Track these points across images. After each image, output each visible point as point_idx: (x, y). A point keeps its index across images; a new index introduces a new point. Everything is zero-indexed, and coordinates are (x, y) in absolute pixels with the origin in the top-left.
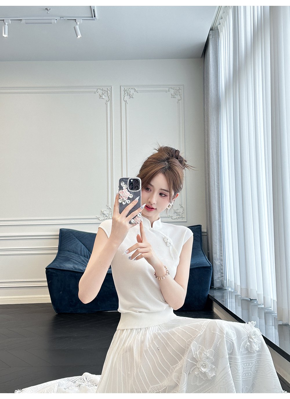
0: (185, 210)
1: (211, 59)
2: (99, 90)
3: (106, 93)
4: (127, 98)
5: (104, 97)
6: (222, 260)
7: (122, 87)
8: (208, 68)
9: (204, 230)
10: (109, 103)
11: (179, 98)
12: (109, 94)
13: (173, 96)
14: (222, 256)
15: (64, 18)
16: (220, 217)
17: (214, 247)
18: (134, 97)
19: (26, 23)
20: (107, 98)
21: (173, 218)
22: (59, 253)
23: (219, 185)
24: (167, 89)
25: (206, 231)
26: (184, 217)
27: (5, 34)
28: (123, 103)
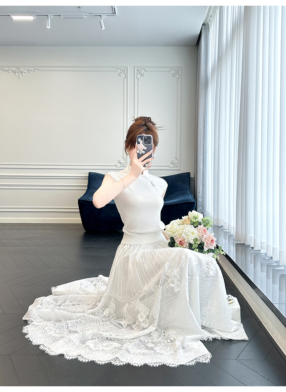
0: (179, 161)
1: (202, 47)
2: (118, 69)
3: (124, 72)
4: (139, 76)
5: (122, 75)
6: (203, 198)
7: (135, 68)
8: (200, 54)
9: (192, 176)
10: (125, 80)
11: (178, 77)
12: (126, 73)
13: (173, 76)
14: (203, 195)
15: (92, 14)
16: (203, 167)
17: (198, 188)
18: (144, 75)
19: (64, 18)
20: (124, 76)
21: (170, 167)
22: (88, 190)
23: (204, 144)
24: (169, 70)
25: (193, 177)
26: (178, 167)
27: (48, 26)
28: (136, 80)
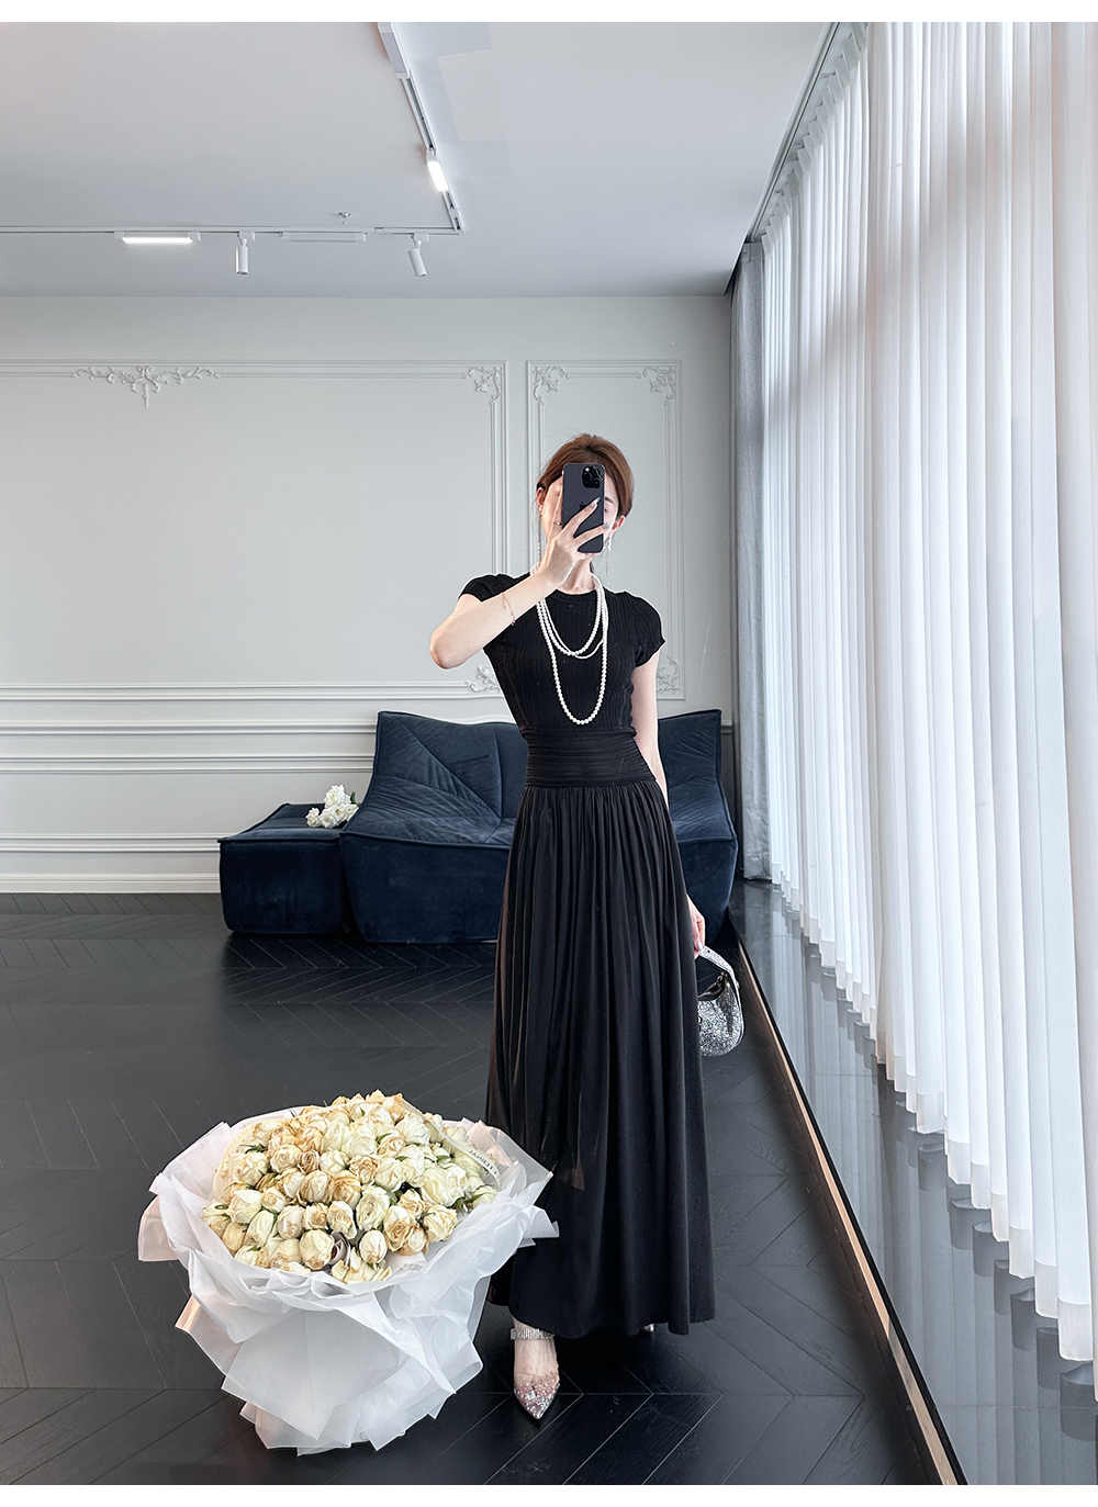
0: (681, 669)
2: (474, 370)
3: (491, 378)
4: (541, 391)
5: (485, 387)
6: (764, 810)
7: (529, 365)
10: (497, 404)
11: (670, 392)
12: (498, 381)
13: (654, 388)
14: (764, 799)
17: (746, 775)
18: (558, 387)
20: (492, 391)
24: (641, 370)
26: (679, 690)
28: (533, 403)
